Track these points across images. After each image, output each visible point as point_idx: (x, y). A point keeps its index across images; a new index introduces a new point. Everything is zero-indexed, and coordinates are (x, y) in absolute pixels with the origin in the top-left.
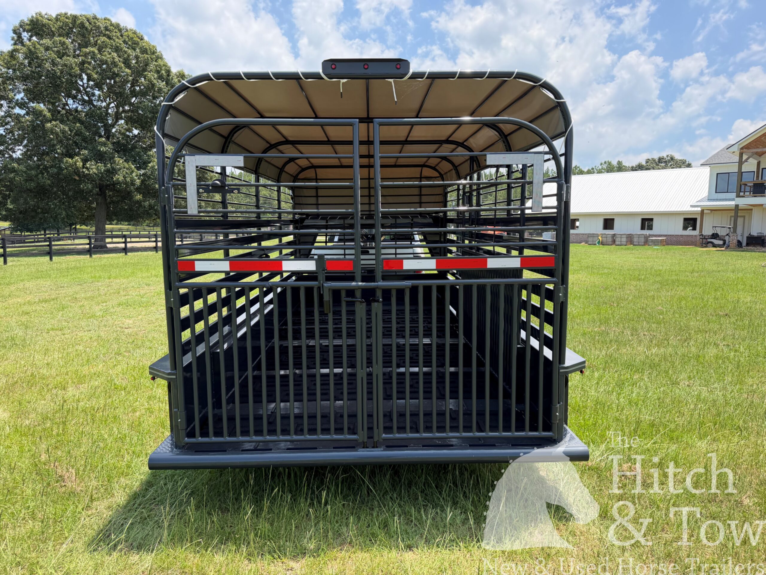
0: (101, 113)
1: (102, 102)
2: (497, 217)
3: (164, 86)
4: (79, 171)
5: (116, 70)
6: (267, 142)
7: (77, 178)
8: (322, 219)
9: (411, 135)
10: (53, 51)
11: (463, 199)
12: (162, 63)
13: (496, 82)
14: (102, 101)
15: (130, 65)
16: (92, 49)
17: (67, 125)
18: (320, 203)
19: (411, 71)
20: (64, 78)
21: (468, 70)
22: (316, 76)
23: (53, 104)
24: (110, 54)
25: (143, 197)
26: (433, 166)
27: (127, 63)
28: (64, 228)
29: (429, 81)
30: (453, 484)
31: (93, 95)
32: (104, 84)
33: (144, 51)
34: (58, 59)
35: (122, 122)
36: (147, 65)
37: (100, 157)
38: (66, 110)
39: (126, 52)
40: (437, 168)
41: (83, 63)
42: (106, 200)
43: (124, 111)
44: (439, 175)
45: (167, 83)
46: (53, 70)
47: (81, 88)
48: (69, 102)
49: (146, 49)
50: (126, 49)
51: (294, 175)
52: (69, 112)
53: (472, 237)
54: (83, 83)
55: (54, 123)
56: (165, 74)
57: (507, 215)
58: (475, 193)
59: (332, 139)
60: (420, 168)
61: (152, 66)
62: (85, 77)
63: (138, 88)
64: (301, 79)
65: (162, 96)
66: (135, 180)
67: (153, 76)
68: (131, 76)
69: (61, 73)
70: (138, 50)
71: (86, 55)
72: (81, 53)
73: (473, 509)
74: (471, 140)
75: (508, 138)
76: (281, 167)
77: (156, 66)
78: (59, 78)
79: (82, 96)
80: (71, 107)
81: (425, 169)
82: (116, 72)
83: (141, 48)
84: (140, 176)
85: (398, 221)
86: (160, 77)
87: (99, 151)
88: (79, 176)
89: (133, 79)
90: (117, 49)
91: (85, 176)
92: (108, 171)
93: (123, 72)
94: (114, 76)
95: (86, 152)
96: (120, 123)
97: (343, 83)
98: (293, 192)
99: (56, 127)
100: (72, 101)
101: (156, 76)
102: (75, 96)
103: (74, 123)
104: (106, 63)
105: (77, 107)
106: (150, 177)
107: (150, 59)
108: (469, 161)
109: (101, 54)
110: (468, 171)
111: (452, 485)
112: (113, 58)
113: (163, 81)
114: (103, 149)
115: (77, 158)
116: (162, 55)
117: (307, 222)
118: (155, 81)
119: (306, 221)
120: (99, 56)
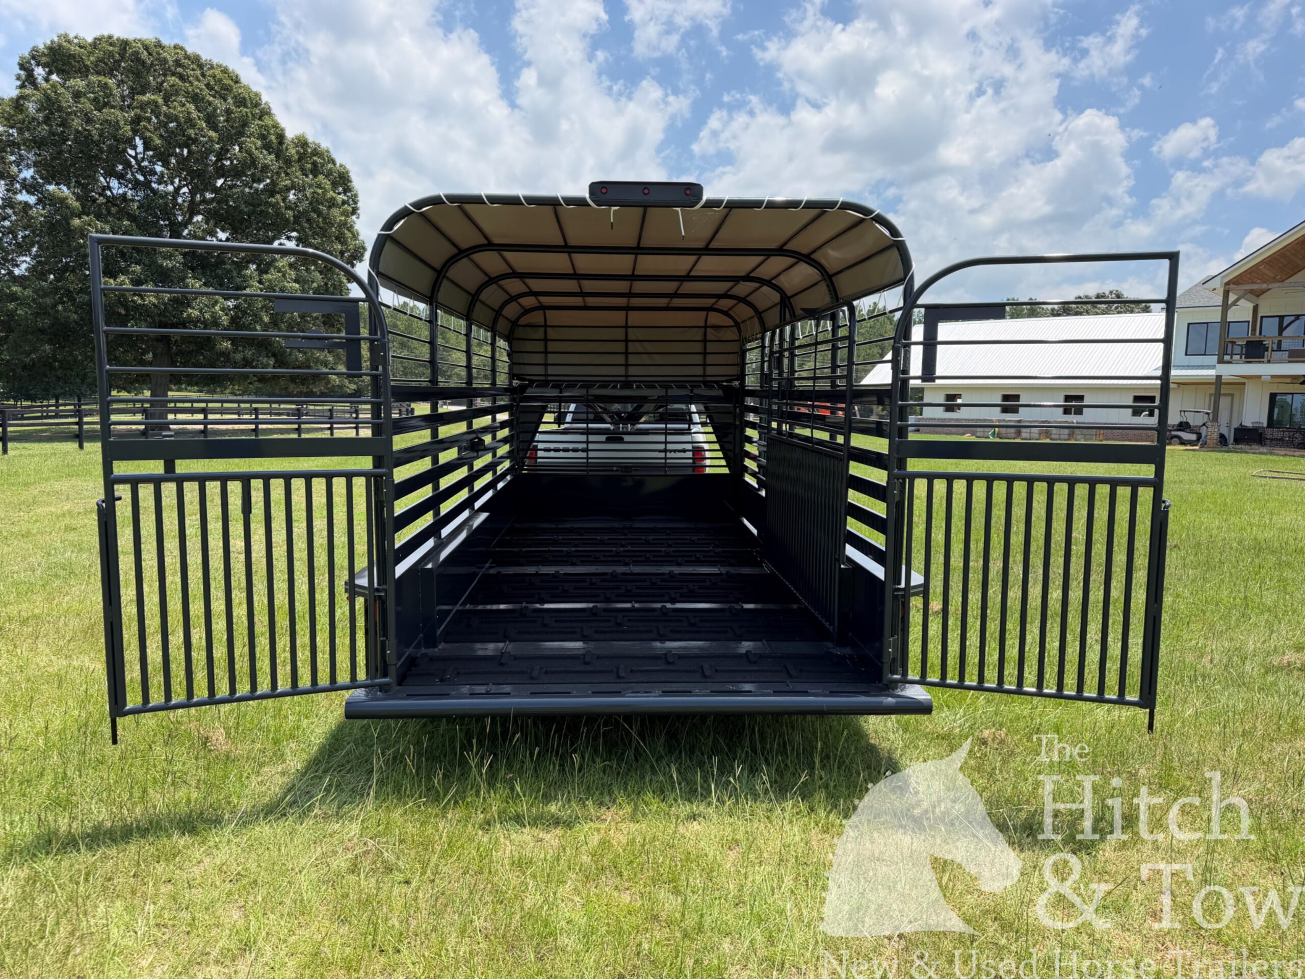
0: (166, 204)
1: (167, 185)
2: (817, 388)
3: (271, 161)
4: (126, 300)
5: (192, 132)
6: (487, 275)
7: (123, 312)
8: (554, 387)
9: (696, 268)
10: (88, 99)
11: (769, 361)
12: (270, 123)
13: (814, 212)
14: (166, 183)
15: (217, 126)
16: (153, 97)
17: (107, 222)
18: (549, 362)
19: (705, 198)
20: (104, 143)
21: (780, 198)
22: (579, 202)
23: (84, 187)
24: (184, 105)
25: (232, 344)
26: (725, 309)
27: (211, 121)
28: (90, 395)
29: (727, 210)
30: (752, 750)
31: (153, 172)
32: (172, 155)
33: (240, 102)
34: (95, 112)
35: (199, 218)
36: (245, 124)
37: (163, 277)
38: (107, 198)
39: (210, 104)
40: (730, 312)
41: (137, 120)
42: (169, 348)
43: (204, 201)
44: (732, 323)
45: (278, 157)
46: (85, 130)
47: (133, 162)
48: (111, 185)
49: (244, 98)
50: (211, 99)
51: (513, 320)
52: (112, 200)
53: (782, 417)
54: (137, 154)
55: (85, 218)
56: (275, 141)
57: (831, 387)
58: (786, 354)
59: (579, 272)
60: (705, 313)
61: (253, 128)
62: (139, 142)
63: (228, 163)
64: (561, 205)
65: (268, 177)
66: (220, 317)
67: (255, 144)
68: (217, 143)
69: (100, 135)
70: (230, 100)
71: (142, 106)
72: (135, 104)
73: (778, 779)
74: (782, 278)
75: (833, 279)
76: (497, 309)
77: (261, 127)
78: (97, 143)
79: (133, 174)
80: (115, 192)
81: (712, 314)
82: (193, 136)
83: (235, 97)
84: (230, 310)
85: (671, 392)
86: (267, 147)
87: (161, 266)
88: (126, 308)
89: (221, 148)
90: (196, 98)
91: (137, 307)
92: (175, 300)
93: (204, 137)
94: (188, 142)
95: (138, 267)
96: (195, 219)
97: (615, 211)
98: (510, 346)
99: (89, 225)
100: (116, 182)
101: (259, 143)
102: (122, 174)
103: (119, 219)
104: (175, 119)
105: (125, 194)
106: (246, 313)
107: (249, 115)
108: (779, 306)
109: (167, 106)
110: (778, 322)
111: (749, 750)
112: (189, 113)
113: (270, 153)
114: (167, 263)
115: (122, 278)
116: (269, 108)
117: (531, 392)
118: (256, 152)
119: (529, 390)
120: (165, 108)
